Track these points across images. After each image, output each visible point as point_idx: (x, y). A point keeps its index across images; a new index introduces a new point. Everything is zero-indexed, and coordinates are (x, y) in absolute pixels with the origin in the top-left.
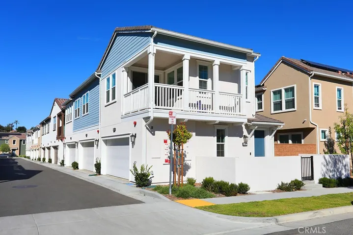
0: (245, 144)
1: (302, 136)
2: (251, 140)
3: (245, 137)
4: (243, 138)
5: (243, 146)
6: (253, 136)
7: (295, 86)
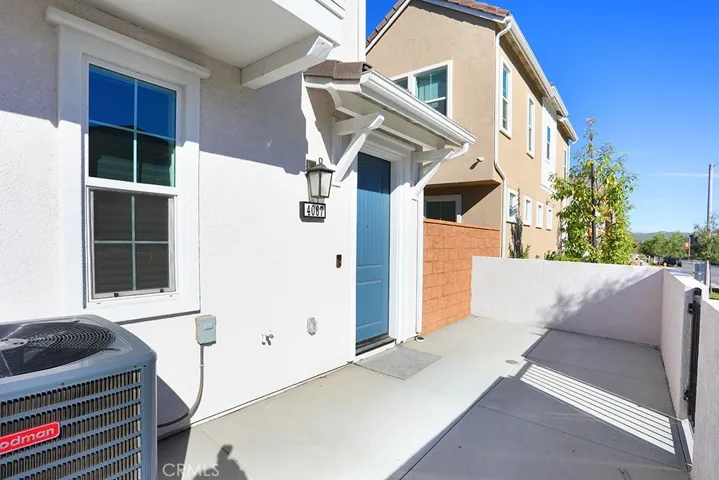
0: (312, 212)
1: (458, 206)
2: (344, 193)
3: (315, 170)
4: (302, 174)
5: (304, 218)
6: (354, 175)
7: (450, 65)
